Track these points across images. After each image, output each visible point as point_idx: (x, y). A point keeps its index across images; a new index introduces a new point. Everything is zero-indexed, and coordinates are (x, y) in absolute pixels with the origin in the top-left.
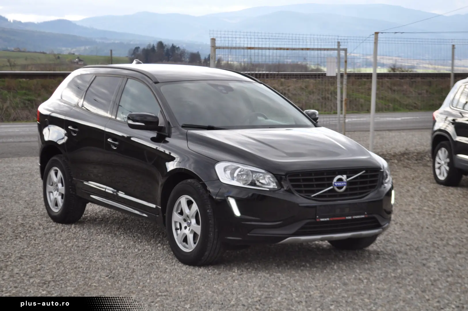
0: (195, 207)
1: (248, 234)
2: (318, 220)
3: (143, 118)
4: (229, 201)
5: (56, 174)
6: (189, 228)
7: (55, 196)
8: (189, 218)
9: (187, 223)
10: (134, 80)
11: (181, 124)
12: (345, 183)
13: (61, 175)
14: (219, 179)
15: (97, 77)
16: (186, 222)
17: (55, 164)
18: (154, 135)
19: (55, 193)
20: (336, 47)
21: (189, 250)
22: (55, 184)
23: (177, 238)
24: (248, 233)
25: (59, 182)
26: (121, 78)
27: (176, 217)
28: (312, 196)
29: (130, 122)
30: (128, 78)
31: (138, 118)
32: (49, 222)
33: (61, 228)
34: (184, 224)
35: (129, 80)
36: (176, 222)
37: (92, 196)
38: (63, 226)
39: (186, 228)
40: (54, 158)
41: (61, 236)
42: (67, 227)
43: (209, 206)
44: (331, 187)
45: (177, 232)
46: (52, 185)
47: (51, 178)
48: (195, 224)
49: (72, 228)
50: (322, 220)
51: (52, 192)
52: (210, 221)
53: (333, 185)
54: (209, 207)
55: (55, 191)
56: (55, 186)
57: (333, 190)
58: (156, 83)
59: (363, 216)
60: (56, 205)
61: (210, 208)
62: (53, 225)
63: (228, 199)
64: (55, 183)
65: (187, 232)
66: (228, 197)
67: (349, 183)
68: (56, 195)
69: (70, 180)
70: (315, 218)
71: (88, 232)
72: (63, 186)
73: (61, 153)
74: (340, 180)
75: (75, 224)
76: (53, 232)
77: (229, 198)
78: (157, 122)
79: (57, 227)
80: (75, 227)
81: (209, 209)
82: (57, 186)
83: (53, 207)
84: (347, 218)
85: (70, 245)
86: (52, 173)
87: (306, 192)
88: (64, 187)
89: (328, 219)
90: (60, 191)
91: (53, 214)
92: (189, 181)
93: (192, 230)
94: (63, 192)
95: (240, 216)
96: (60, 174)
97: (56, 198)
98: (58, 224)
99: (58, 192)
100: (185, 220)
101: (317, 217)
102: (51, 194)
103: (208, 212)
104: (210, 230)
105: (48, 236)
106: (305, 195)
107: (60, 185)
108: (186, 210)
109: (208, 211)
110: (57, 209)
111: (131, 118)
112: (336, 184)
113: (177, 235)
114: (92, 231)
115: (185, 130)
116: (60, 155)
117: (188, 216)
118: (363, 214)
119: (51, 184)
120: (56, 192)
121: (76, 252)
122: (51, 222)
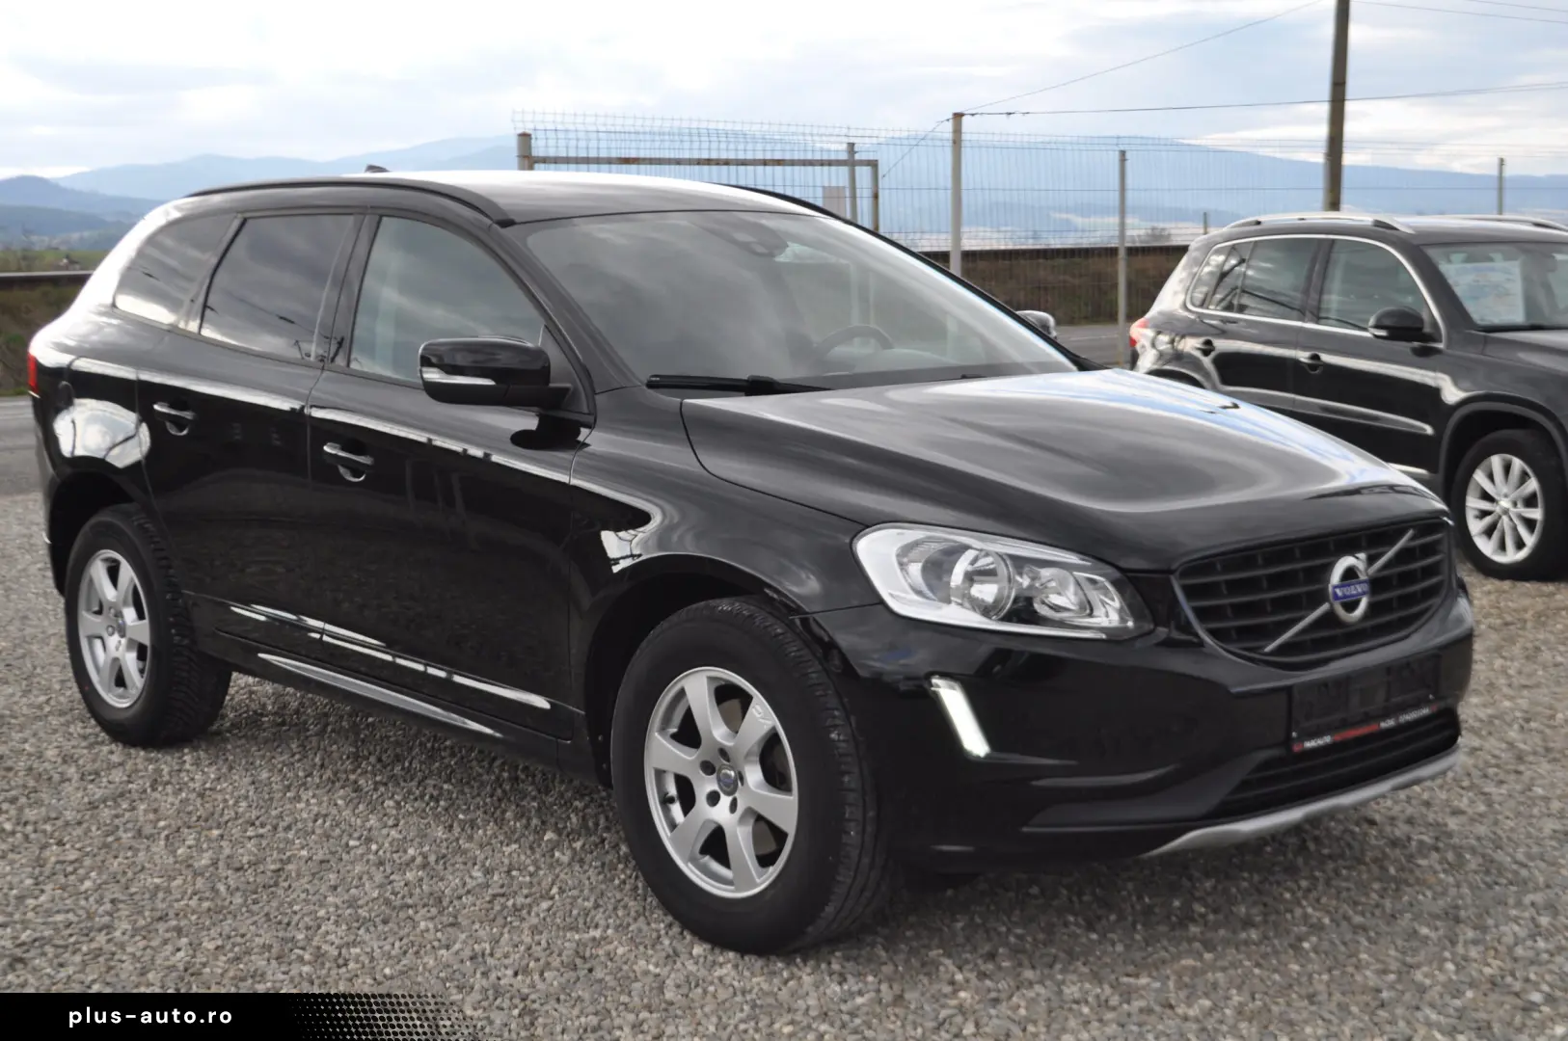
0: (762, 716)
1: (1025, 829)
2: (1296, 748)
3: (480, 357)
4: (936, 695)
5: (113, 573)
6: (730, 798)
7: (114, 654)
8: (728, 760)
9: (719, 780)
10: (409, 222)
11: (645, 377)
12: (1365, 587)
13: (132, 580)
14: (882, 602)
15: (250, 222)
16: (714, 776)
17: (108, 537)
18: (529, 422)
19: (113, 640)
20: (844, 156)
21: (737, 890)
22: (112, 611)
23: (673, 840)
24: (1026, 824)
25: (125, 604)
26: (351, 219)
27: (663, 752)
28: (1269, 649)
29: (433, 375)
30: (381, 216)
31: (460, 360)
32: (97, 743)
33: (146, 769)
34: (705, 786)
35: (385, 219)
36: (660, 774)
37: (261, 655)
38: (150, 761)
39: (713, 799)
40: (104, 517)
41: (156, 811)
42: (166, 762)
43: (836, 713)
44: (1325, 607)
45: (667, 812)
46: (99, 612)
47: (95, 590)
48: (758, 786)
49: (187, 766)
50: (1309, 744)
51: (101, 638)
52: (846, 779)
53: (1331, 597)
54: (834, 717)
55: (111, 634)
56: (111, 615)
57: (1330, 618)
58: (507, 223)
59: (1425, 711)
60: (120, 681)
61: (838, 722)
62: (115, 758)
63: (932, 686)
64: (112, 606)
65: (721, 813)
66: (929, 675)
67: (1376, 584)
68: (117, 649)
69: (168, 596)
70: (1288, 741)
71: (253, 783)
72: (141, 616)
73: (128, 499)
74: (1350, 574)
75: (195, 749)
76: (122, 795)
77: (935, 681)
78: (545, 372)
79: (129, 766)
80: (197, 763)
81: (835, 726)
82: (119, 615)
83: (109, 691)
84: (1384, 725)
85: (205, 860)
86: (98, 570)
87: (1244, 633)
88: (146, 622)
89: (1327, 739)
90: (129, 634)
91: (109, 716)
92: (725, 605)
93: (749, 811)
94: (145, 638)
95: (987, 756)
96: (127, 572)
97: (116, 660)
98: (133, 751)
99: (123, 636)
100: (708, 768)
101: (1294, 734)
102: (98, 643)
103: (833, 741)
104: (847, 816)
105: (106, 814)
106: (1246, 649)
107: (130, 614)
108: (715, 728)
109: (833, 736)
110: (121, 697)
111: (434, 360)
112: (1339, 592)
113: (673, 825)
114: (265, 775)
115: (668, 400)
116: (125, 506)
117: (723, 753)
118: (1426, 702)
119: (96, 609)
120: (116, 637)
121: (238, 900)
122: (102, 743)
